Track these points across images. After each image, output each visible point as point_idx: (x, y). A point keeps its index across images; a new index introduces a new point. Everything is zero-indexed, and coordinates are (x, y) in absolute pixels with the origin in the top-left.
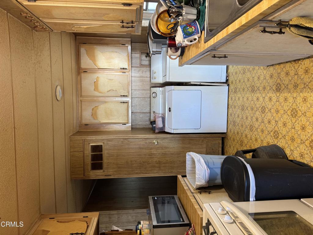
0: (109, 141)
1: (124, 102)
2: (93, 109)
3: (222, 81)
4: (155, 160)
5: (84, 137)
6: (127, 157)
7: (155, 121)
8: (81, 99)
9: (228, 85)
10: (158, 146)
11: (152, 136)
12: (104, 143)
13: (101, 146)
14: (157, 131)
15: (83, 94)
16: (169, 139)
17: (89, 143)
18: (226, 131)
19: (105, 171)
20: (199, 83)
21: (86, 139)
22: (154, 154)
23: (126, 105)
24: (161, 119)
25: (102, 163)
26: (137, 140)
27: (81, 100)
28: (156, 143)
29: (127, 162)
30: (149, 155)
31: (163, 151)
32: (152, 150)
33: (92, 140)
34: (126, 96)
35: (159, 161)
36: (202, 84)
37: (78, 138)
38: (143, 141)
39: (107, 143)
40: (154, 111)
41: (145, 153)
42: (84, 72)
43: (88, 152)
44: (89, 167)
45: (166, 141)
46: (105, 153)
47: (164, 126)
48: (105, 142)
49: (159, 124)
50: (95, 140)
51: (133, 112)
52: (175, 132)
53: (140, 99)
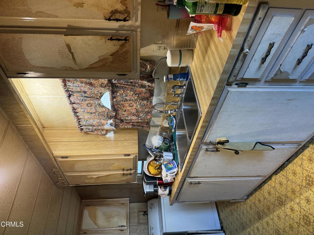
3: (217, 229)
9: (224, 232)
20: (195, 232)
36: (198, 232)
42: (84, 233)
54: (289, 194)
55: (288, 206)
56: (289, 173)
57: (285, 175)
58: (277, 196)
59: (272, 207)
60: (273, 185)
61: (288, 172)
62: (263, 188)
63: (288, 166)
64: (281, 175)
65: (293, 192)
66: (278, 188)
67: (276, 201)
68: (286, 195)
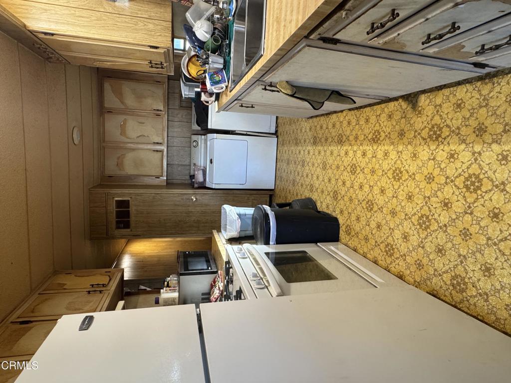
0: (138, 195)
1: (157, 151)
2: (118, 158)
3: (270, 132)
4: (193, 219)
5: (107, 190)
6: (160, 215)
7: (194, 176)
8: (104, 144)
9: (277, 137)
10: (196, 203)
11: (191, 191)
12: (131, 198)
13: (129, 201)
14: (196, 186)
15: (106, 139)
16: (210, 195)
17: (113, 198)
18: (273, 188)
19: (133, 230)
20: (245, 133)
21: (110, 193)
22: (192, 212)
23: (159, 154)
24: (201, 172)
25: (129, 221)
26: (172, 195)
27: (103, 147)
28: (195, 199)
29: (159, 220)
30: (186, 213)
31: (202, 208)
32: (190, 208)
33: (117, 193)
34: (161, 143)
35: (198, 220)
36: (248, 133)
37: (101, 190)
38: (179, 196)
39: (135, 198)
40: (195, 162)
41: (181, 211)
42: (108, 112)
43: (113, 208)
44: (114, 225)
45: (207, 197)
46: (133, 209)
47: (205, 180)
48: (133, 197)
49: (200, 178)
50: (121, 195)
51: (169, 163)
52: (216, 188)
53: (178, 148)
54: (351, 138)
55: (345, 148)
56: (363, 117)
57: (358, 116)
58: (339, 133)
59: (330, 140)
60: (342, 119)
61: (362, 115)
62: (330, 116)
63: (365, 109)
64: (353, 114)
65: (356, 138)
66: (344, 126)
67: (337, 136)
68: (348, 136)
